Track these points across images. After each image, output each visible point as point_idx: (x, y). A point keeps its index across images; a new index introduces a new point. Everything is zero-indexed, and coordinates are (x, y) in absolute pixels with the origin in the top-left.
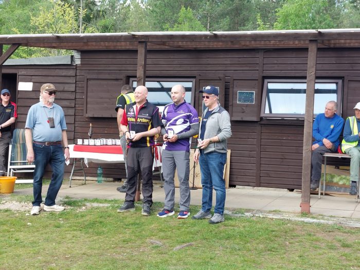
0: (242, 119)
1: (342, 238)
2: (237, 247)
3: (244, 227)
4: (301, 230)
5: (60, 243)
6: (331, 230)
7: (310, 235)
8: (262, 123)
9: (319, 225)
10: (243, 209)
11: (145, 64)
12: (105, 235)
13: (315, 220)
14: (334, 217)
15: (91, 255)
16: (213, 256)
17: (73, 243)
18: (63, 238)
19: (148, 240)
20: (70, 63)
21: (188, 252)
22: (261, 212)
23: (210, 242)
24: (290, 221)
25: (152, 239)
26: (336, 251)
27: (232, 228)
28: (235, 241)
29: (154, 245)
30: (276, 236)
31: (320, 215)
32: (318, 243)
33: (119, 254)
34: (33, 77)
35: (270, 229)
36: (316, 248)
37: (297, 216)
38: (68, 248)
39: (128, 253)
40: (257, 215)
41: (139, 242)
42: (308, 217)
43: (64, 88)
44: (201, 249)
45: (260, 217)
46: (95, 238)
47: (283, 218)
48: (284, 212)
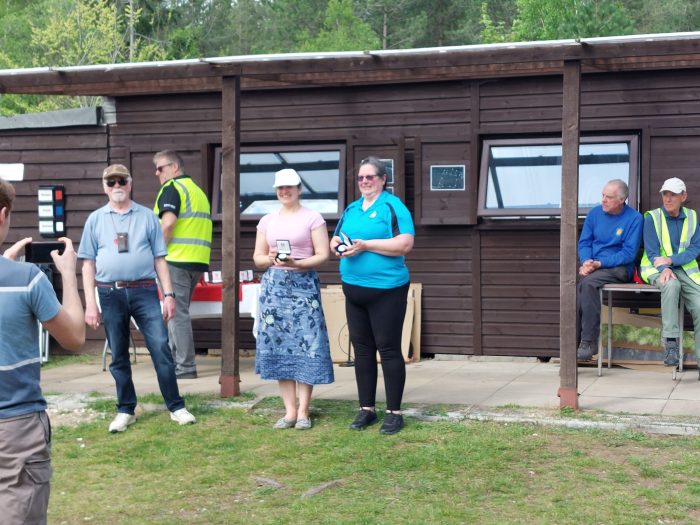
0: (441, 221)
1: (643, 457)
2: (430, 485)
3: (446, 442)
4: (560, 445)
5: (74, 491)
6: (620, 442)
7: (577, 454)
8: (482, 227)
9: (596, 432)
10: (445, 405)
11: (238, 119)
12: (167, 471)
13: (588, 423)
14: (627, 414)
15: (135, 515)
16: (380, 507)
17: (102, 489)
18: (82, 481)
19: (251, 477)
20: (94, 122)
21: (332, 500)
22: (481, 410)
23: (376, 477)
24: (537, 426)
25: (259, 475)
26: (630, 486)
27: (421, 445)
28: (427, 472)
29: (264, 488)
30: (509, 460)
31: (598, 412)
32: (593, 471)
33: (193, 509)
34: (24, 153)
35: (499, 445)
36: (589, 480)
37: (552, 415)
38: (90, 501)
39: (209, 507)
40: (471, 417)
41: (233, 483)
42: (574, 417)
43: (86, 172)
44: (357, 492)
45: (477, 420)
46: (146, 477)
47: (523, 420)
48: (526, 408)
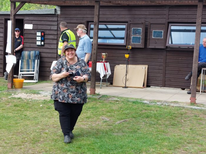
0: (155, 47)
2: (153, 123)
3: (157, 111)
4: (190, 114)
5: (50, 118)
7: (196, 116)
8: (167, 49)
9: (201, 110)
10: (156, 100)
11: (99, 14)
13: (199, 108)
16: (139, 128)
18: (52, 115)
19: (101, 117)
20: (54, 13)
22: (167, 102)
23: (137, 119)
24: (183, 107)
25: (103, 117)
27: (149, 111)
28: (151, 119)
29: (104, 120)
30: (176, 117)
31: (202, 104)
32: (201, 121)
33: (84, 125)
34: (33, 21)
35: (172, 113)
36: (199, 124)
37: (188, 105)
38: (55, 121)
39: (89, 125)
40: (164, 104)
41: (95, 119)
42: (195, 106)
43: (51, 28)
44: (132, 123)
45: (166, 105)
47: (179, 106)
48: (180, 102)
